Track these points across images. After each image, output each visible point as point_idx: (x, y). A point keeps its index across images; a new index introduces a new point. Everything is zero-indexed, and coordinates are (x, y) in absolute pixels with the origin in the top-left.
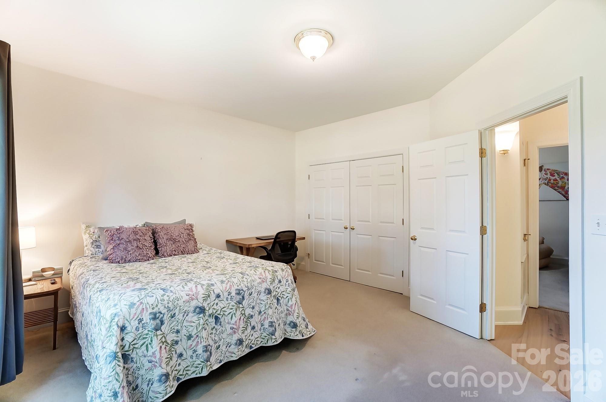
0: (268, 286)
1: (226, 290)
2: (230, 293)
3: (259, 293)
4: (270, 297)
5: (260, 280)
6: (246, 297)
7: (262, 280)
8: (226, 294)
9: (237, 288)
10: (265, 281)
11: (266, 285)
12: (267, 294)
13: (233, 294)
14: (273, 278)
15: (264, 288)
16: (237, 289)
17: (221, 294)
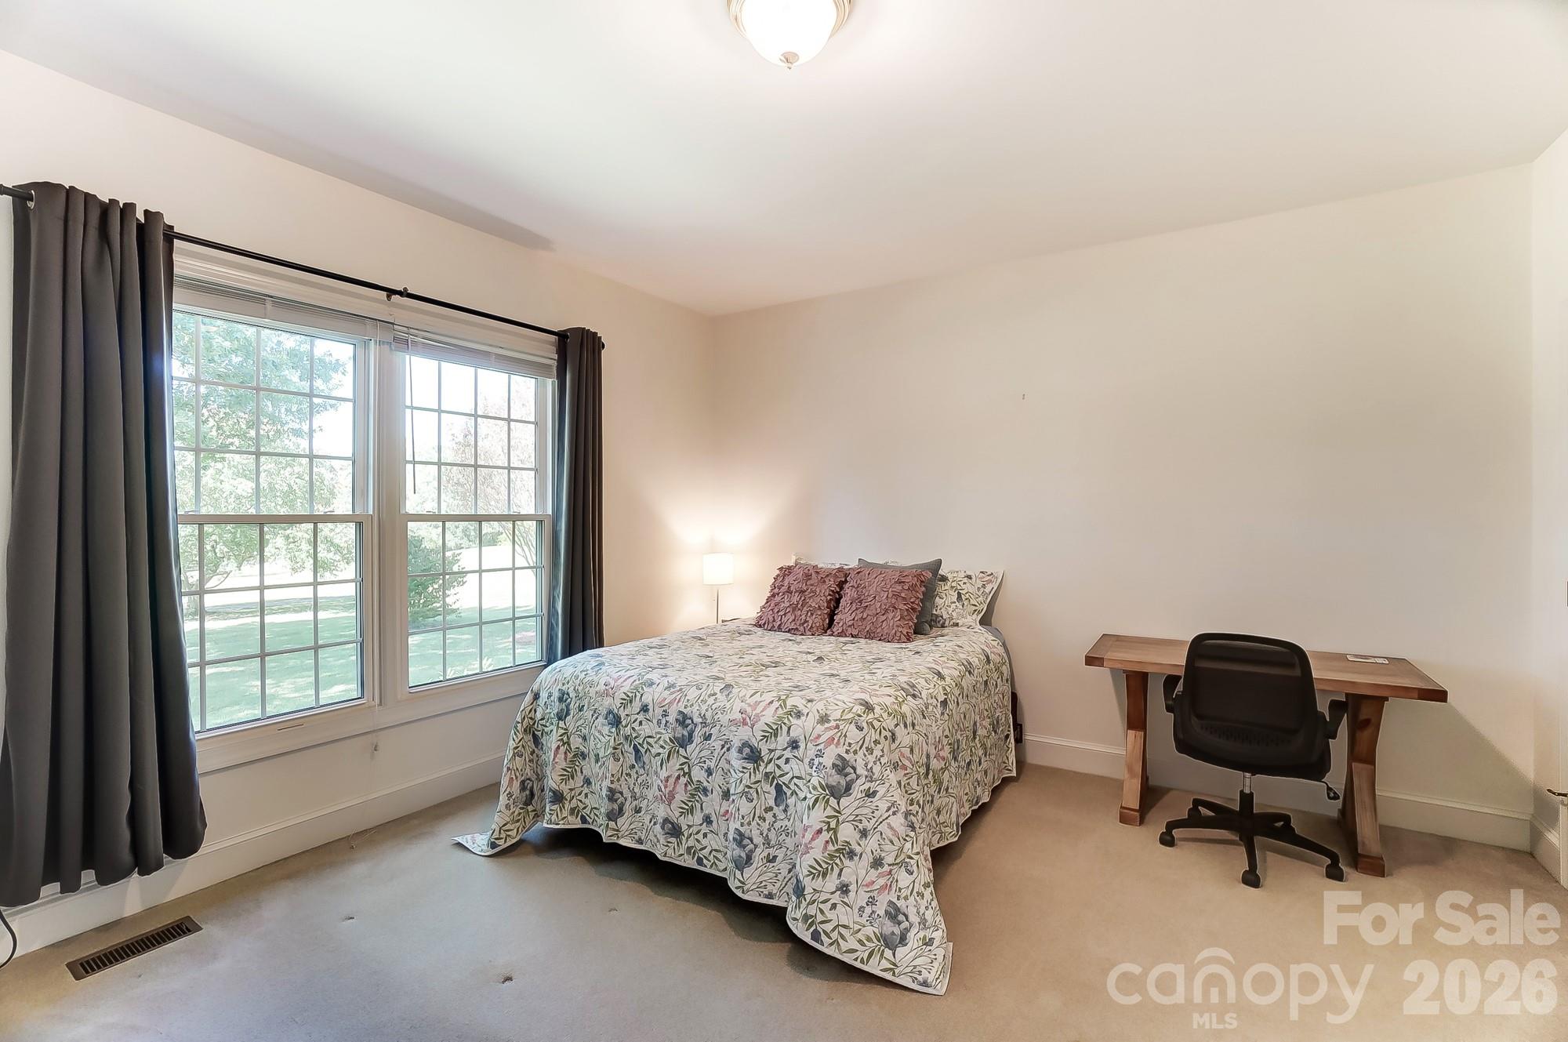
0: (754, 740)
1: (660, 703)
2: (665, 714)
3: (726, 745)
4: (752, 770)
5: (739, 716)
6: (697, 739)
7: (744, 719)
8: (659, 711)
9: (682, 709)
10: (750, 725)
11: (748, 733)
12: (745, 759)
13: (671, 718)
14: (775, 727)
15: (740, 737)
16: (681, 712)
17: (650, 707)
